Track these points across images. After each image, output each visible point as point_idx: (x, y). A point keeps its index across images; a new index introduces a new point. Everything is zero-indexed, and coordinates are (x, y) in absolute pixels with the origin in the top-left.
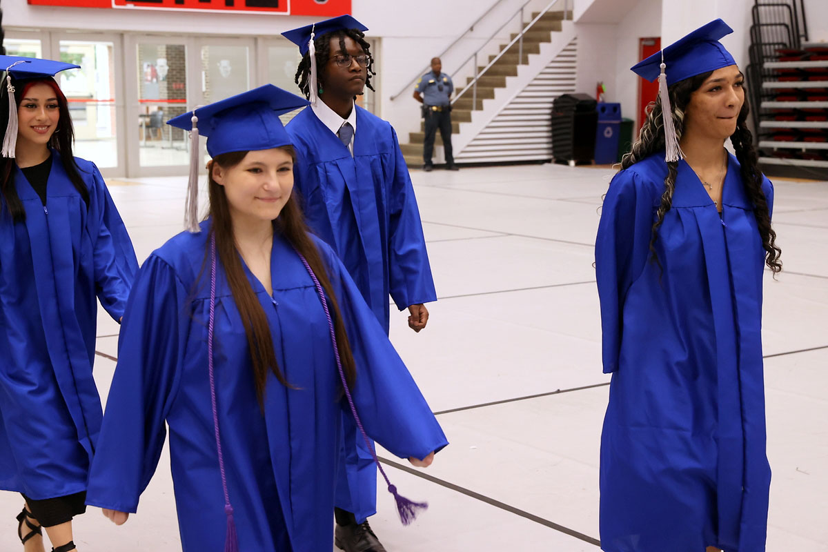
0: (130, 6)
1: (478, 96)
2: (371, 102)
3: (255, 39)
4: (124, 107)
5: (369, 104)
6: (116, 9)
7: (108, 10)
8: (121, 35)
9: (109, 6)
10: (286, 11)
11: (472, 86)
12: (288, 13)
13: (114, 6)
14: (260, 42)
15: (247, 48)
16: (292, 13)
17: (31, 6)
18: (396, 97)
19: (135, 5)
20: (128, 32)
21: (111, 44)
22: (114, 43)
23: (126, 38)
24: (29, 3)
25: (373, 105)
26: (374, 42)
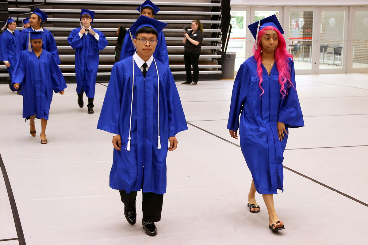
3: (349, 7)
14: (351, 9)
15: (345, 12)
20: (286, 6)
22: (279, 11)
23: (285, 9)
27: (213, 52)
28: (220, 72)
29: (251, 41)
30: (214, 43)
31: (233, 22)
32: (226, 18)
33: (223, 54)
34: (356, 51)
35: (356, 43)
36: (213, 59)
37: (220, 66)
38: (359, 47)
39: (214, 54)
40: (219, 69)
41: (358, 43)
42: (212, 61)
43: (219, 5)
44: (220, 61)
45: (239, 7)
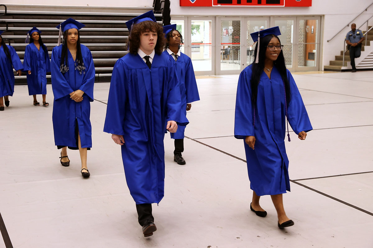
0: (219, 5)
1: (368, 39)
2: (319, 43)
3: (270, 17)
4: (215, 46)
5: (317, 44)
7: (210, 7)
8: (215, 17)
10: (283, 5)
11: (365, 35)
12: (284, 6)
13: (213, 6)
14: (271, 18)
15: (266, 21)
16: (286, 6)
17: (181, 7)
18: (330, 40)
19: (221, 5)
20: (218, 16)
21: (211, 21)
23: (217, 18)
24: (180, 5)
25: (320, 44)
26: (321, 17)
29: (189, 46)
43: (161, 15)
45: (178, 17)
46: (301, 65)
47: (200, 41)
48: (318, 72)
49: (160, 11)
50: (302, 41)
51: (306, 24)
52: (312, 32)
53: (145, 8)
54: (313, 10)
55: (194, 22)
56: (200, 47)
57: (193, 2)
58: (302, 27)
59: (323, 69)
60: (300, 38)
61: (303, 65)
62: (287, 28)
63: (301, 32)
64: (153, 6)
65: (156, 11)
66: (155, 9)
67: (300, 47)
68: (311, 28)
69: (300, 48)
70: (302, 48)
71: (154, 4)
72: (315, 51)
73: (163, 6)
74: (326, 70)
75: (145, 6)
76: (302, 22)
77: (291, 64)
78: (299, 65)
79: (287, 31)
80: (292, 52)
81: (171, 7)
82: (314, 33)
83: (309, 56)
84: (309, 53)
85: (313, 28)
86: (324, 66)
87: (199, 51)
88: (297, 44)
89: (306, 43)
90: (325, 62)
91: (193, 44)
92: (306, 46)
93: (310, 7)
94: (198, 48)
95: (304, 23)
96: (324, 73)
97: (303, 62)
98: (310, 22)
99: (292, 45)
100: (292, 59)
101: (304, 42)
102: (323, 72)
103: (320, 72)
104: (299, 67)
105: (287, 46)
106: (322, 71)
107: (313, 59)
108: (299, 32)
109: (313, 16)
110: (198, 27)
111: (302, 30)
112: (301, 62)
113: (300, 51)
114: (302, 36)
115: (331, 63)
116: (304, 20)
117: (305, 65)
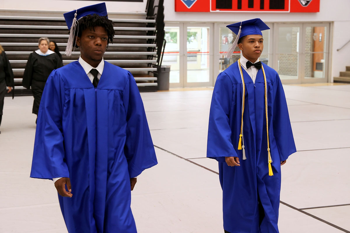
0: (218, 11)
2: (327, 52)
3: (273, 24)
4: (213, 55)
5: (326, 53)
6: (211, 12)
7: (209, 13)
8: (213, 24)
9: (209, 11)
10: (288, 10)
12: (289, 11)
13: (211, 11)
14: (275, 25)
16: (291, 11)
17: (176, 12)
18: (340, 49)
19: (220, 10)
20: (216, 22)
21: (209, 28)
22: (210, 27)
23: (215, 25)
24: (176, 11)
25: (329, 53)
26: (330, 24)
27: (149, 65)
28: (156, 84)
29: (184, 55)
30: (150, 57)
31: (167, 37)
32: (161, 34)
33: (159, 67)
34: (280, 64)
35: (280, 57)
36: (149, 72)
37: (156, 79)
38: (283, 60)
39: (150, 67)
40: (155, 82)
41: (282, 57)
42: (148, 74)
43: (154, 21)
44: (155, 74)
45: (173, 24)
46: (307, 76)
47: (197, 50)
48: (326, 84)
49: (153, 17)
50: (308, 50)
51: (314, 31)
52: (320, 40)
53: (137, 14)
54: (321, 16)
55: (190, 29)
56: (198, 56)
57: (189, 6)
58: (309, 34)
59: (332, 81)
60: (307, 47)
61: (310, 77)
62: (293, 35)
63: (307, 40)
64: (146, 12)
65: (149, 17)
66: (148, 14)
67: (307, 56)
68: (319, 35)
69: (307, 58)
70: (308, 57)
71: (146, 9)
72: (323, 61)
73: (156, 11)
74: (335, 81)
75: (137, 12)
76: (309, 30)
77: (297, 75)
78: (305, 76)
79: (293, 39)
80: (298, 62)
81: (165, 12)
82: (322, 42)
83: (316, 66)
84: (317, 64)
85: (321, 35)
86: (334, 78)
87: (195, 61)
88: (304, 53)
89: (313, 53)
90: (335, 73)
91: (190, 52)
92: (313, 56)
93: (318, 13)
94: (195, 58)
95: (311, 30)
96: (334, 85)
97: (310, 73)
98: (318, 29)
99: (298, 54)
100: (298, 70)
101: (311, 51)
102: (332, 84)
103: (329, 84)
104: (306, 78)
105: (292, 56)
106: (331, 82)
107: (321, 69)
108: (306, 40)
109: (321, 23)
110: (195, 34)
111: (309, 38)
112: (308, 73)
113: (307, 61)
114: (308, 44)
115: (342, 74)
116: (311, 27)
117: (313, 76)
